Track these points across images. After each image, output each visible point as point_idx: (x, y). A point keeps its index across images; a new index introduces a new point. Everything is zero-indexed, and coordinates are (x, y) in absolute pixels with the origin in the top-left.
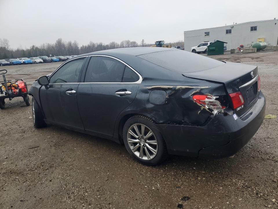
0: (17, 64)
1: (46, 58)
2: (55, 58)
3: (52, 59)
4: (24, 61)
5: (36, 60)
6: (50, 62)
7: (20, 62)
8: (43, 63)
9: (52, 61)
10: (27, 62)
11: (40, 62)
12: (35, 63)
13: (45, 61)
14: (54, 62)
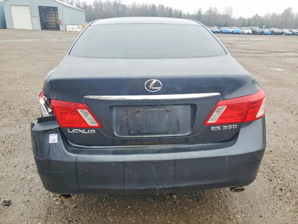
0: (226, 33)
1: (257, 29)
2: (266, 31)
3: (264, 30)
4: (233, 30)
5: (244, 31)
6: (260, 34)
7: (229, 31)
8: (252, 34)
9: (262, 33)
10: (235, 32)
11: (249, 34)
12: (243, 33)
13: (254, 33)
14: (264, 34)
